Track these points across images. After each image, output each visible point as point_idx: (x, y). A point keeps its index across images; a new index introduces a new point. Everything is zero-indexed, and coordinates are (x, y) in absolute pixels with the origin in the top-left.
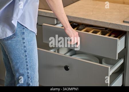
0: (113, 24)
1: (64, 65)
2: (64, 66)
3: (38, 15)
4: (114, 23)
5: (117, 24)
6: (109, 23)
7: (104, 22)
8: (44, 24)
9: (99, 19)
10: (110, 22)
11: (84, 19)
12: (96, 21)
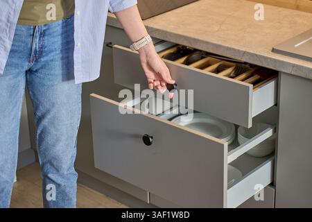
0: (249, 53)
1: (143, 133)
2: (143, 135)
3: (107, 25)
4: (252, 52)
5: (256, 55)
6: (242, 51)
7: (233, 49)
8: (115, 46)
9: (225, 41)
10: (244, 49)
11: (196, 41)
12: (218, 46)
